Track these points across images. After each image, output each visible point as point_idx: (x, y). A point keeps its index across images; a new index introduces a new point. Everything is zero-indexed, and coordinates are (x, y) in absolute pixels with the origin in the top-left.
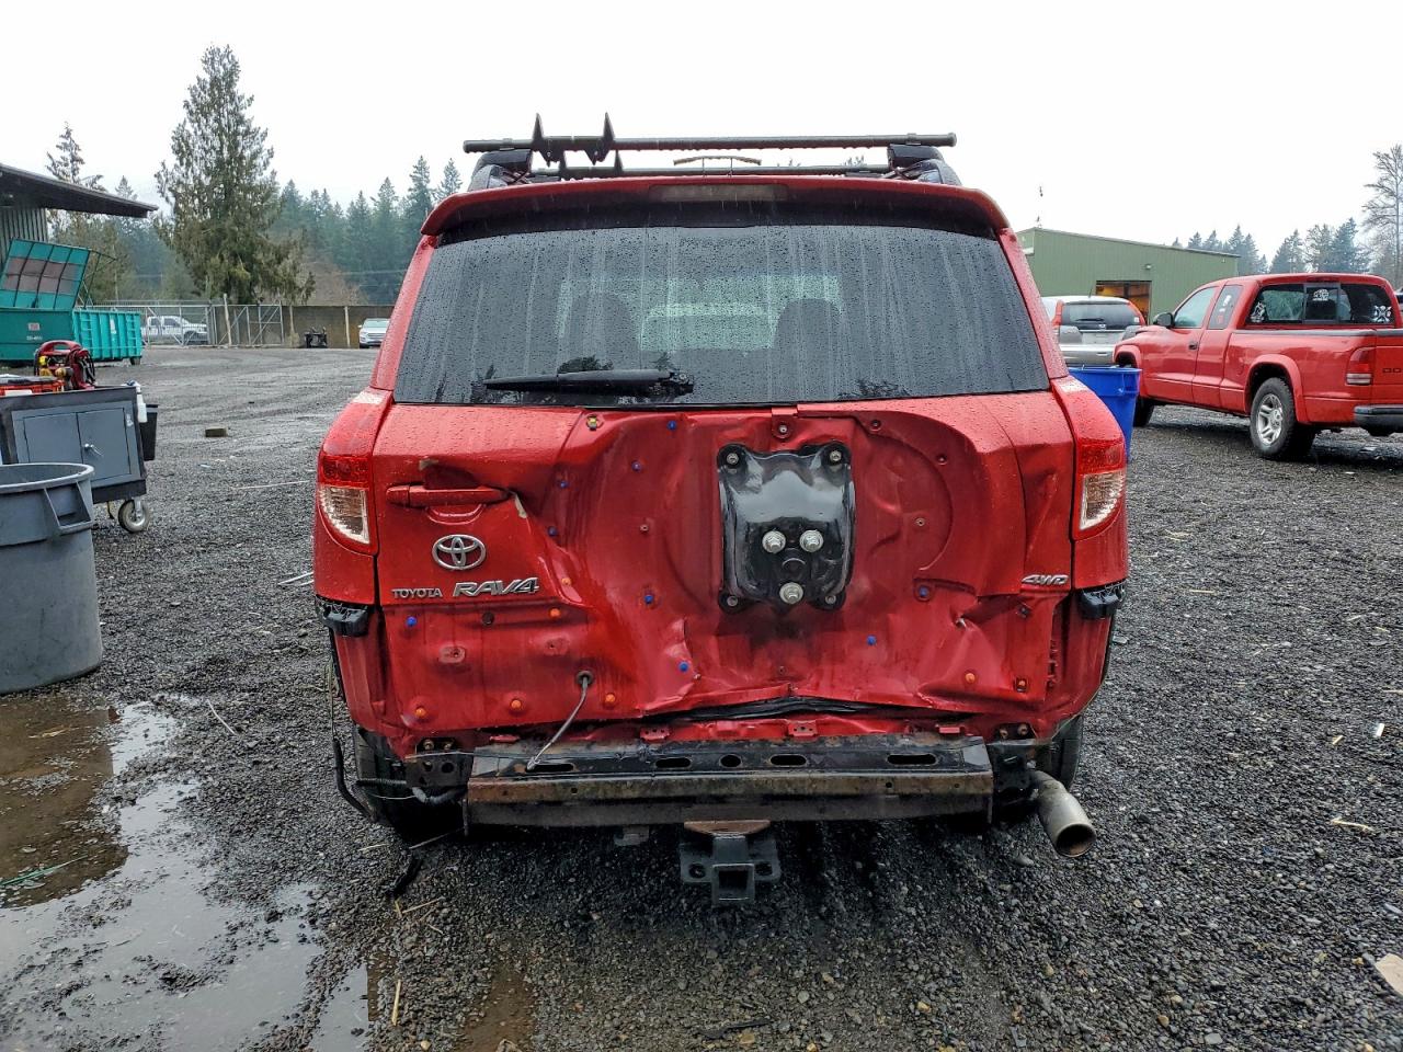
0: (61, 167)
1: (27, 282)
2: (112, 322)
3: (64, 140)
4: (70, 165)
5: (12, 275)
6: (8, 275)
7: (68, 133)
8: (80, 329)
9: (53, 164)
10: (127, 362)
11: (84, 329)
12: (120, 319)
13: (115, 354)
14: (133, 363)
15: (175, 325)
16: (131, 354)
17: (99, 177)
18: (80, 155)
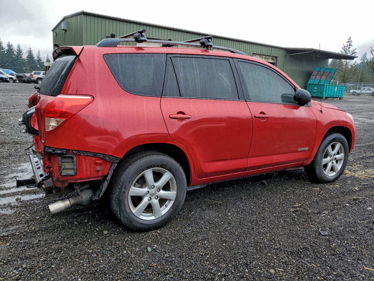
0: (346, 48)
1: (318, 77)
2: (336, 88)
3: (348, 40)
4: (348, 46)
5: (314, 75)
6: (313, 75)
7: (350, 38)
8: (326, 89)
9: (344, 47)
10: (339, 99)
11: (327, 89)
12: (339, 87)
13: (335, 96)
14: (340, 99)
15: (370, 90)
16: (340, 97)
17: (355, 49)
18: (352, 44)
